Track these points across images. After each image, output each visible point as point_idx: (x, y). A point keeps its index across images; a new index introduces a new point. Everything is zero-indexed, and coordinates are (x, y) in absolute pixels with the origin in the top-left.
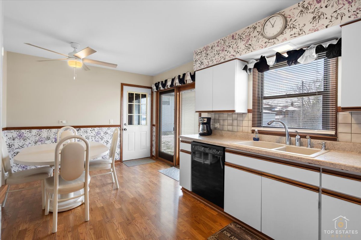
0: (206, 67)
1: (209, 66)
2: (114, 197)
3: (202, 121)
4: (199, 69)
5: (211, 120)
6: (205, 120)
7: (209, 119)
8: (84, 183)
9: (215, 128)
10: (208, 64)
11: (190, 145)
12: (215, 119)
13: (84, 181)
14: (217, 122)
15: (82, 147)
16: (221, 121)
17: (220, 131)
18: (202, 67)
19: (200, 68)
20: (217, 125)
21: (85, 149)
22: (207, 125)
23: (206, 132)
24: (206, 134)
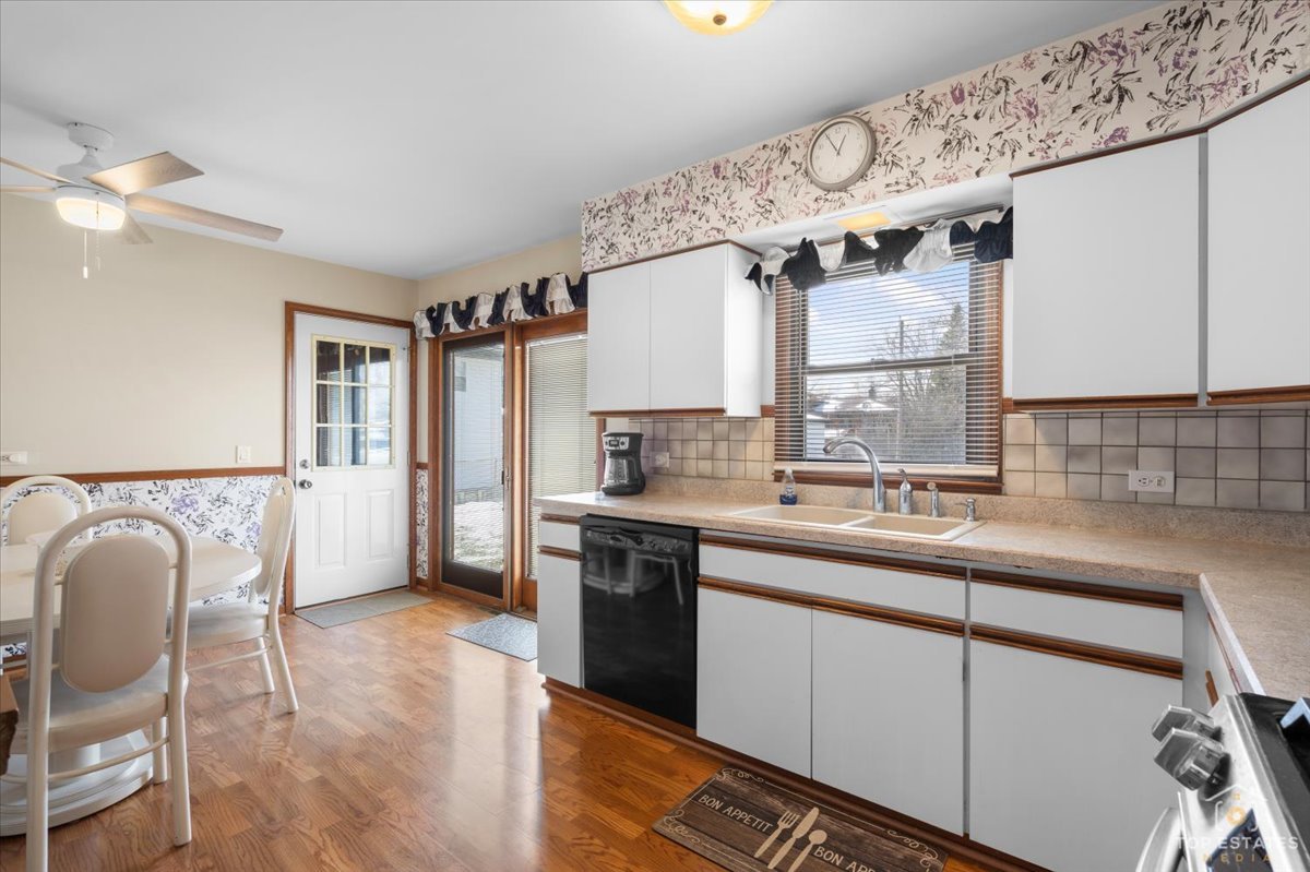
0: (625, 260)
1: (638, 257)
2: (279, 745)
3: (615, 446)
4: (603, 266)
5: (643, 443)
6: (623, 443)
7: (636, 439)
8: (166, 695)
9: (657, 471)
10: (632, 250)
11: (576, 529)
12: (654, 439)
13: (166, 690)
14: (661, 450)
15: (158, 553)
16: (677, 446)
17: (672, 479)
18: (614, 260)
19: (606, 265)
20: (663, 460)
21: (173, 560)
22: (631, 458)
23: (625, 482)
24: (628, 490)
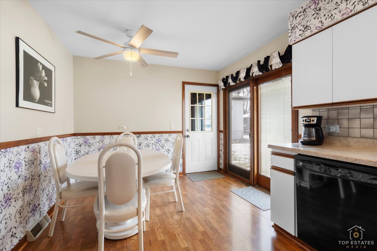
0: (316, 31)
1: (324, 27)
2: (177, 226)
3: (309, 122)
4: (301, 38)
5: (323, 121)
6: (313, 121)
7: (319, 118)
8: (137, 209)
9: (330, 134)
10: (320, 25)
11: (292, 160)
12: (328, 119)
13: (137, 207)
14: (333, 124)
15: (131, 158)
17: (342, 138)
18: (308, 33)
19: (303, 37)
20: (335, 129)
21: (136, 162)
22: (317, 128)
23: (314, 139)
24: (316, 143)
